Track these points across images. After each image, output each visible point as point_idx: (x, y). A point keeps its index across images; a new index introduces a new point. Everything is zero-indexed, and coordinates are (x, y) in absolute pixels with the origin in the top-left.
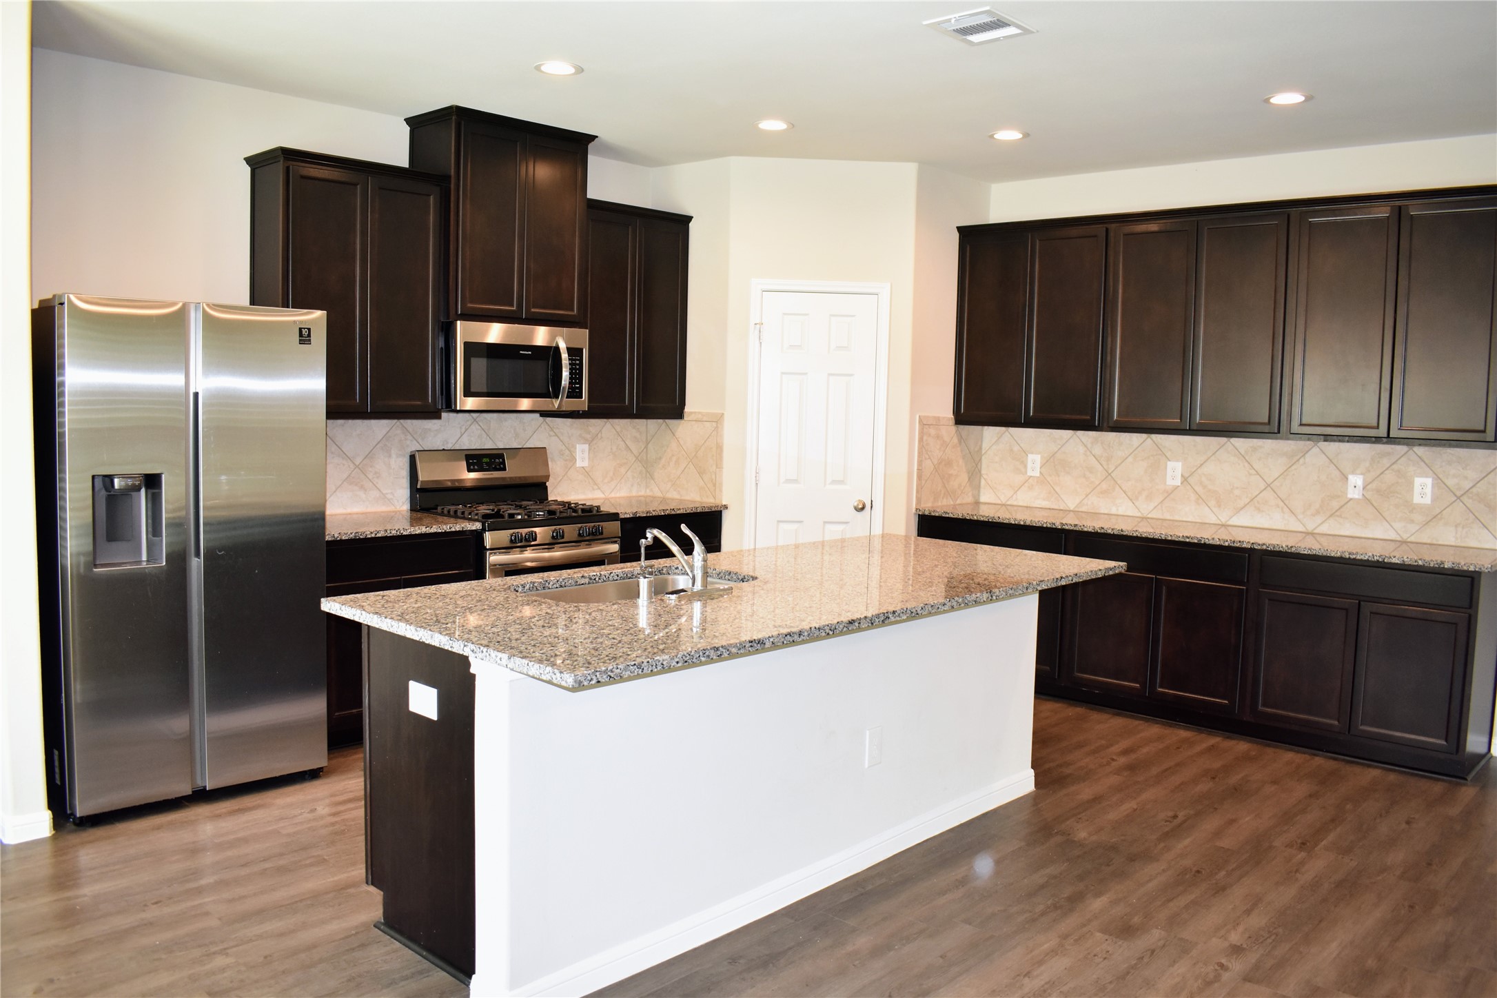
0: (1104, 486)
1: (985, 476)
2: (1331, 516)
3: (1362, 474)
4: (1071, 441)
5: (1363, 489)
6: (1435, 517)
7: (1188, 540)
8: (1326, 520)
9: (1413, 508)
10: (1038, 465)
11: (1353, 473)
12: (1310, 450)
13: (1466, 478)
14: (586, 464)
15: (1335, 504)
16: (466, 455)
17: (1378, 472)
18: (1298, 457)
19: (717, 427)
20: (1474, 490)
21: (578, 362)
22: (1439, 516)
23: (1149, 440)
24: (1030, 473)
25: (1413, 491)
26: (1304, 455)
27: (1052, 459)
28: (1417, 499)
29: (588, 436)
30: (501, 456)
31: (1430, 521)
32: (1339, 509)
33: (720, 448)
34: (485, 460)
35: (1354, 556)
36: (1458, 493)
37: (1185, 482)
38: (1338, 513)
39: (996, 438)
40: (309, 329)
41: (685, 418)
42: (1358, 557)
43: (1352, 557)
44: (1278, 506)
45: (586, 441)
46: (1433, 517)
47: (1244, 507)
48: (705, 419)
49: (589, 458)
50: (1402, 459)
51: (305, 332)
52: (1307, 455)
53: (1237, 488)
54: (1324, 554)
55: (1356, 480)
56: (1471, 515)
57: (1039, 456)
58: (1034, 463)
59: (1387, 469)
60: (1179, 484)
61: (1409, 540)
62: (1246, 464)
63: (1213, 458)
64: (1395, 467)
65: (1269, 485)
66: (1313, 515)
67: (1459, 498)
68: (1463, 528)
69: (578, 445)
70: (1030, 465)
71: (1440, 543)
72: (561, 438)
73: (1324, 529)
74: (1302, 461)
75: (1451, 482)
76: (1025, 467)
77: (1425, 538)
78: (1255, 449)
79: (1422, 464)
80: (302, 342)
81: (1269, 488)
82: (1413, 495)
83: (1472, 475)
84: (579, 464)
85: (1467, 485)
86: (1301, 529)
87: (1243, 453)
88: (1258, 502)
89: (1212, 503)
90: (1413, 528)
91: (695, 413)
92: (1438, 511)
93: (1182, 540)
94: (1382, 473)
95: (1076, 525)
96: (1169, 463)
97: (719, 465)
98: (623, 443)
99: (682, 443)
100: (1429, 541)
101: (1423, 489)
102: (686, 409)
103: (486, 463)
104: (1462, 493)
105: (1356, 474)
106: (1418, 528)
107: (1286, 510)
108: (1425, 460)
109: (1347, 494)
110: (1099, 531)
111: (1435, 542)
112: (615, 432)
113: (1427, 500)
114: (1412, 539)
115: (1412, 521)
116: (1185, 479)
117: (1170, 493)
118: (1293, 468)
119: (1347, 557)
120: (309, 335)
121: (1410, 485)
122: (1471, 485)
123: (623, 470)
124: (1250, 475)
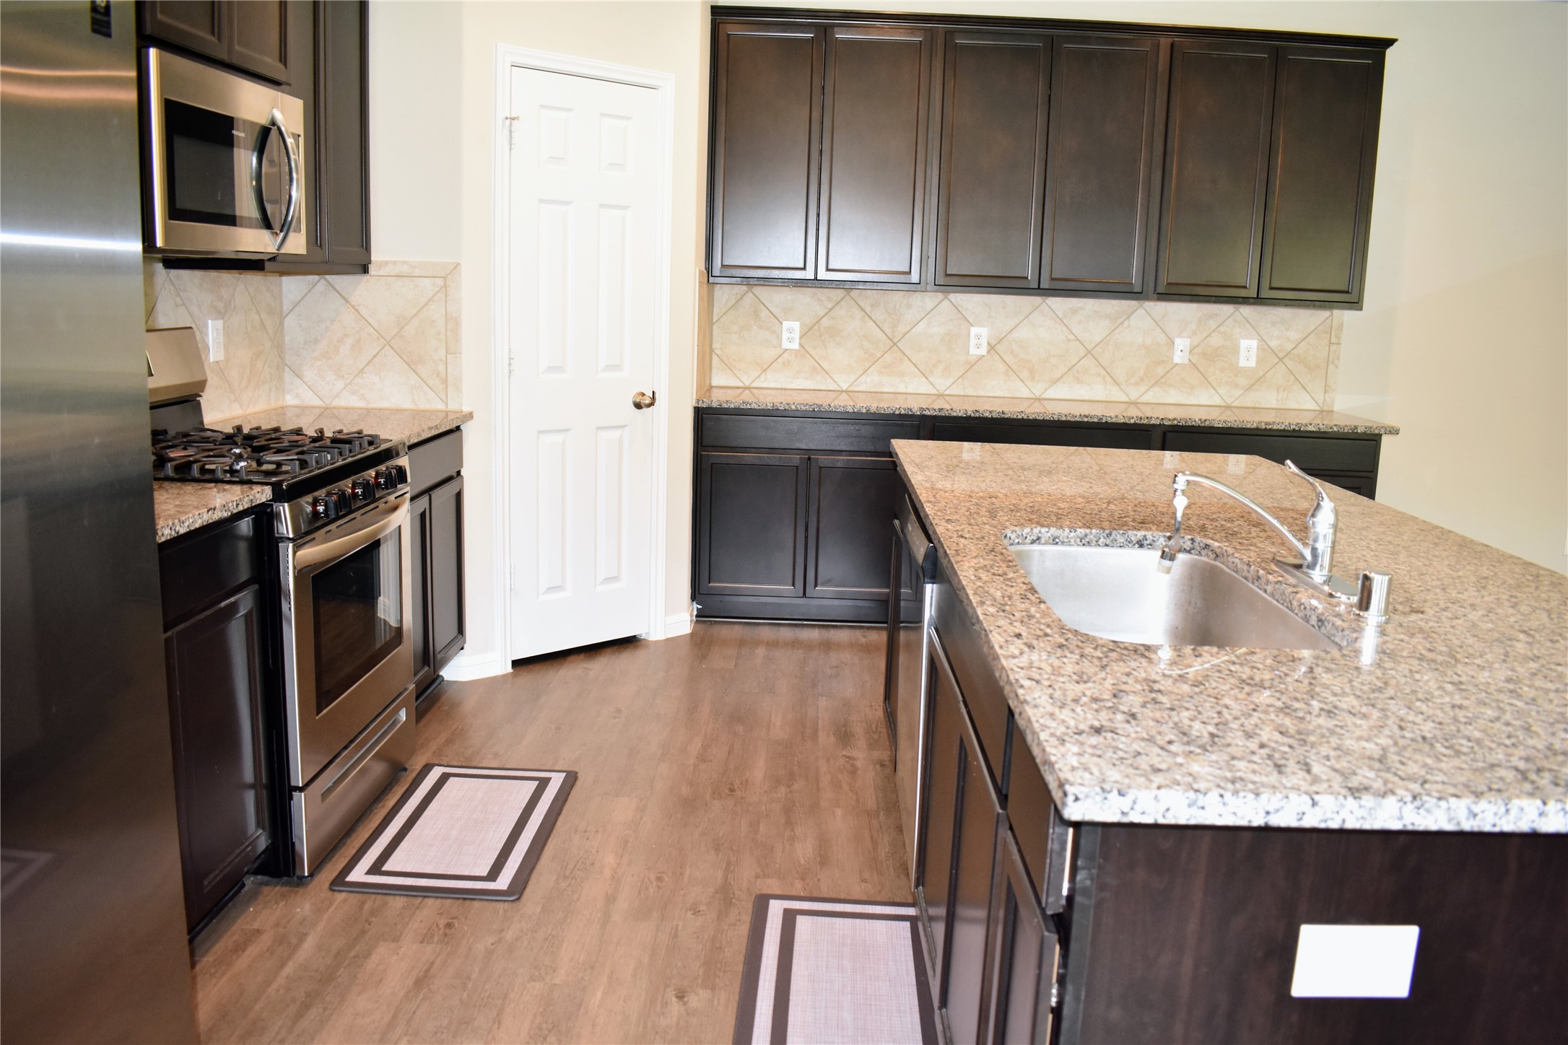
0: (888, 358)
1: (718, 352)
2: (1156, 383)
3: (1188, 337)
4: (843, 303)
5: (1190, 352)
6: (1258, 381)
7: (1086, 420)
8: (1148, 390)
9: (1238, 371)
10: (797, 335)
11: (1180, 336)
12: (1135, 311)
13: (1288, 339)
15: (1160, 370)
17: (1205, 334)
18: (1121, 320)
19: (445, 285)
20: (1295, 351)
22: (1262, 379)
23: (946, 303)
24: (786, 345)
25: (1239, 353)
26: (1128, 317)
27: (816, 327)
28: (1243, 363)
29: (221, 305)
31: (1254, 384)
32: (1165, 374)
33: (453, 323)
35: (1270, 427)
36: (1281, 355)
37: (992, 351)
38: (1163, 380)
39: (734, 302)
41: (372, 273)
42: (1275, 427)
43: (1269, 427)
44: (1099, 375)
45: (218, 314)
46: (1257, 380)
47: (1061, 377)
48: (417, 273)
50: (1229, 320)
52: (1132, 317)
53: (1054, 356)
54: (1240, 426)
55: (1182, 344)
56: (1292, 376)
57: (798, 323)
58: (791, 333)
59: (1213, 331)
60: (985, 353)
61: (1233, 405)
62: (1064, 328)
63: (1025, 321)
64: (1222, 329)
65: (1089, 352)
66: (1137, 384)
67: (1281, 360)
68: (1284, 390)
70: (785, 335)
71: (1263, 406)
72: (190, 310)
73: (1148, 398)
74: (1126, 324)
75: (1273, 344)
76: (779, 338)
77: (1249, 401)
78: (1074, 311)
79: (1248, 326)
81: (1089, 355)
82: (1238, 359)
83: (1294, 335)
85: (1289, 347)
86: (1124, 398)
87: (1060, 316)
88: (1077, 371)
89: (1025, 375)
90: (1237, 393)
91: (395, 262)
92: (1261, 373)
93: (1080, 420)
94: (1209, 335)
95: (941, 410)
96: (972, 329)
97: (452, 346)
99: (365, 313)
100: (1252, 405)
101: (1248, 352)
102: (374, 258)
104: (1284, 354)
105: (1182, 337)
106: (1242, 392)
107: (1108, 378)
108: (1251, 322)
109: (1173, 360)
110: (973, 415)
111: (1257, 406)
113: (1252, 363)
114: (1236, 404)
115: (1237, 385)
116: (991, 348)
117: (971, 365)
118: (1117, 331)
119: (1264, 427)
121: (1236, 349)
122: (1293, 346)
124: (1069, 340)
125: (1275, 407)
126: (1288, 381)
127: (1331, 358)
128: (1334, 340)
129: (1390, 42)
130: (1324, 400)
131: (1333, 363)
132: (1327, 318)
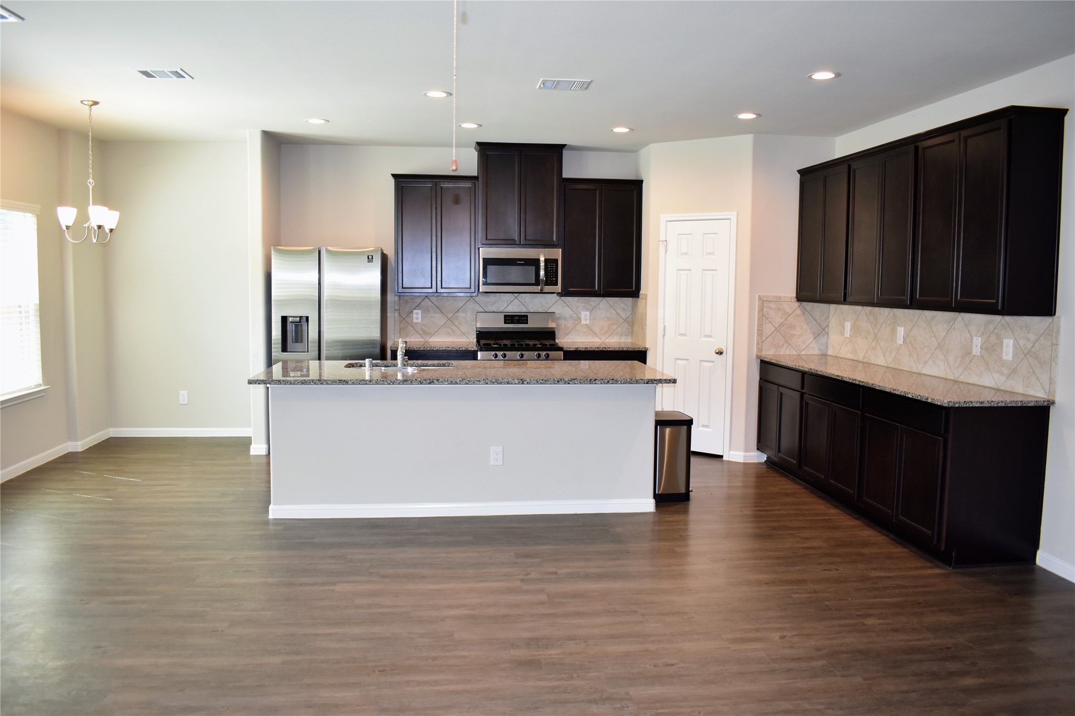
2: (966, 369)
3: (980, 337)
5: (980, 348)
6: (1013, 371)
9: (1003, 363)
12: (957, 320)
13: (1029, 340)
14: (588, 322)
15: (968, 359)
16: (505, 315)
17: (988, 335)
18: (951, 326)
20: (1033, 350)
21: (554, 266)
22: (1015, 370)
25: (1003, 350)
26: (954, 323)
28: (1005, 357)
29: (590, 307)
30: (527, 316)
31: (1011, 373)
32: (970, 362)
34: (516, 318)
36: (1025, 352)
37: (905, 342)
38: (969, 366)
40: (372, 256)
41: (640, 297)
44: (942, 359)
45: (588, 310)
47: (928, 360)
49: (590, 319)
50: (1000, 324)
51: (370, 257)
52: (956, 322)
53: (925, 346)
55: (977, 341)
56: (1031, 370)
59: (992, 333)
60: (902, 344)
62: (930, 329)
63: (916, 324)
64: (995, 331)
65: (939, 345)
66: (958, 368)
67: (1025, 356)
68: (1027, 380)
69: (582, 312)
71: (1016, 391)
72: (571, 308)
73: (963, 378)
74: (953, 327)
75: (1022, 343)
77: (1008, 386)
79: (1009, 330)
80: (369, 262)
81: (939, 347)
82: (1003, 354)
83: (1032, 337)
84: (583, 322)
85: (1030, 345)
88: (934, 357)
90: (1003, 379)
92: (1015, 366)
96: (898, 328)
98: (615, 311)
100: (1010, 390)
101: (1008, 348)
102: (641, 292)
103: (517, 320)
104: (1027, 351)
105: (977, 336)
106: (1005, 379)
107: (946, 363)
108: (1010, 325)
109: (973, 352)
111: (1013, 391)
112: (609, 305)
113: (1010, 358)
114: (1002, 387)
115: (1003, 374)
116: (904, 340)
118: (950, 331)
120: (372, 258)
121: (1002, 347)
122: (1032, 345)
123: (615, 327)
124: (931, 337)
125: (1021, 392)
126: (1029, 373)
127: (1053, 356)
128: (1054, 342)
129: (1065, 111)
130: (1050, 390)
131: (1054, 360)
132: (1050, 324)
